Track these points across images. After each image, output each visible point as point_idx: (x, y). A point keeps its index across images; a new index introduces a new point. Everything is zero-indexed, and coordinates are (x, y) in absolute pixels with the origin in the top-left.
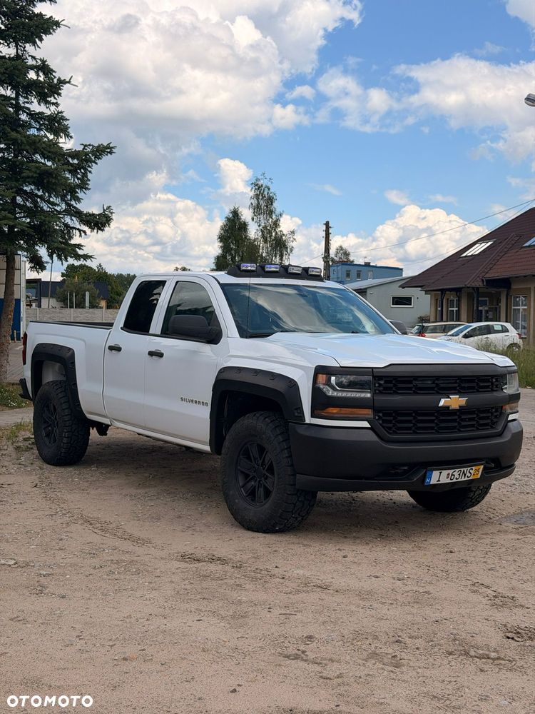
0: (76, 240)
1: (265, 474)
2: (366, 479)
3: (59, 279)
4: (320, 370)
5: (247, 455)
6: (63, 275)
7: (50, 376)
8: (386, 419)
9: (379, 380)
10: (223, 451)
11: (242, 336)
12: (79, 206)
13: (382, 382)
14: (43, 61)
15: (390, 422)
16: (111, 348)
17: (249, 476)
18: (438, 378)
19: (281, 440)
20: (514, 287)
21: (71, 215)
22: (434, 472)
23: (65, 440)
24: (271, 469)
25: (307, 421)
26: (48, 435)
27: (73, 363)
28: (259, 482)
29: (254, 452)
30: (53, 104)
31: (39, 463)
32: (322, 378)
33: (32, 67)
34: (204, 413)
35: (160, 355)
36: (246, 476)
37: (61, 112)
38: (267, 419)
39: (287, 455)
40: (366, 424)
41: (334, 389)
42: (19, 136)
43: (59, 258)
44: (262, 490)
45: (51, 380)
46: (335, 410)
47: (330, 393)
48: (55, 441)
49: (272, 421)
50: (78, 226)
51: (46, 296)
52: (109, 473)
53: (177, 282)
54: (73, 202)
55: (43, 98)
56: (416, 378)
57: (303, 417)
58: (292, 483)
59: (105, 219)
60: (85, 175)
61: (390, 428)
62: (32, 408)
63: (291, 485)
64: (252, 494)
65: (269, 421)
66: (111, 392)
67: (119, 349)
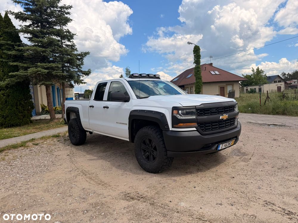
0: (81, 78)
1: (152, 150)
2: (196, 151)
3: (84, 93)
4: (174, 108)
5: (144, 143)
6: (84, 92)
7: (73, 116)
8: (202, 126)
9: (197, 110)
10: (135, 141)
11: (137, 98)
12: (81, 69)
13: (199, 111)
14: (68, 30)
15: (203, 127)
16: (90, 107)
17: (146, 151)
18: (218, 108)
19: (159, 137)
20: (185, 87)
21: (80, 72)
22: (221, 145)
23: (78, 138)
24: (155, 149)
25: (170, 130)
26: (73, 136)
27: (79, 113)
28: (150, 153)
29: (148, 142)
30: (72, 42)
31: (71, 145)
32: (175, 112)
33: (65, 32)
34: (126, 127)
35: (108, 108)
36: (145, 151)
37: (74, 43)
38: (152, 129)
39: (162, 143)
40: (195, 129)
41: (181, 116)
42: (62, 49)
43: (77, 84)
44: (152, 156)
45: (73, 118)
46: (181, 124)
47: (180, 117)
48: (75, 138)
49: (154, 130)
50: (81, 75)
51: (80, 97)
52: (94, 147)
53: (111, 82)
54: (80, 68)
55: (69, 40)
56: (211, 109)
57: (169, 128)
58: (165, 154)
59: (89, 73)
60: (82, 61)
61: (203, 129)
62: (68, 126)
63: (165, 155)
64: (148, 158)
65: (153, 130)
66: (92, 121)
67: (93, 107)
